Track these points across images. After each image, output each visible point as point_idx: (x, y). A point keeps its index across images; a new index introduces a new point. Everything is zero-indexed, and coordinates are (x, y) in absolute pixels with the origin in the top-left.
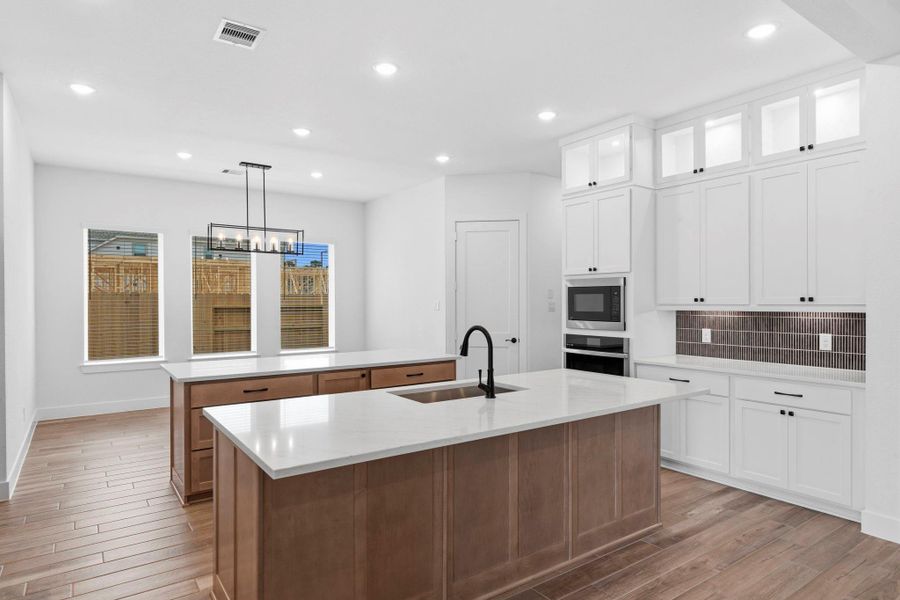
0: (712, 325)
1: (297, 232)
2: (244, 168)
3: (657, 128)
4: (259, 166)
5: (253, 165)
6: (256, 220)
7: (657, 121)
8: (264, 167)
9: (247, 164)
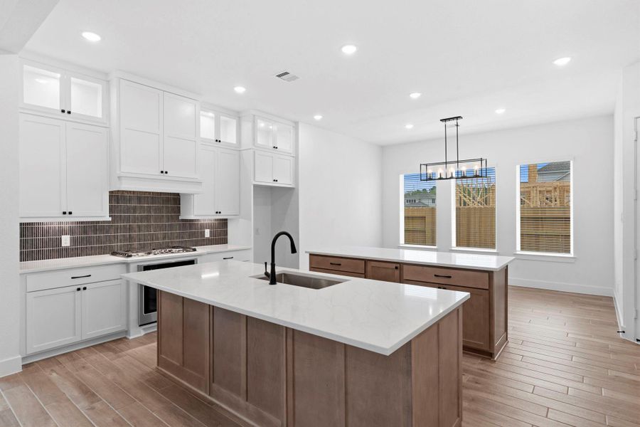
1: (481, 160)
2: (443, 122)
4: (453, 118)
5: (449, 119)
8: (457, 118)
9: (445, 120)
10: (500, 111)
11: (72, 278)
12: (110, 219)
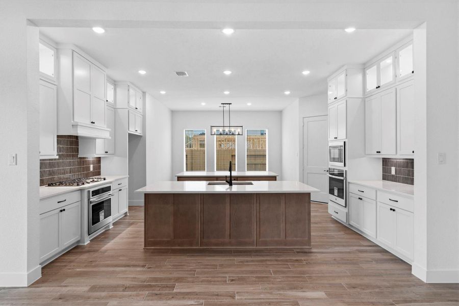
0: (395, 166)
2: (222, 105)
3: (364, 68)
4: (227, 104)
5: (225, 104)
6: (227, 124)
7: (364, 64)
8: (229, 104)
9: (223, 104)
10: (249, 104)
11: (58, 202)
12: (57, 157)
